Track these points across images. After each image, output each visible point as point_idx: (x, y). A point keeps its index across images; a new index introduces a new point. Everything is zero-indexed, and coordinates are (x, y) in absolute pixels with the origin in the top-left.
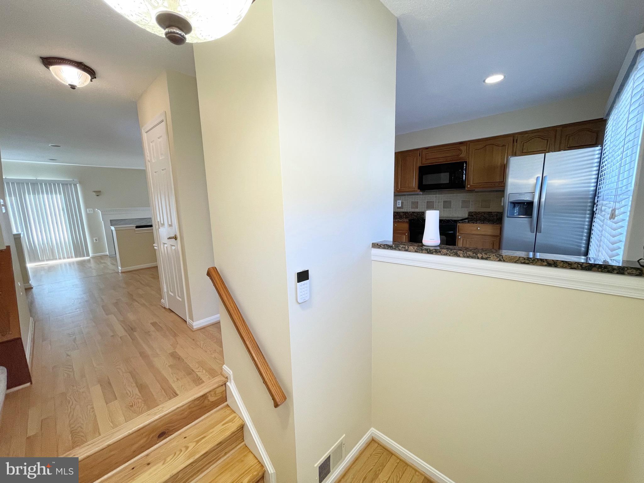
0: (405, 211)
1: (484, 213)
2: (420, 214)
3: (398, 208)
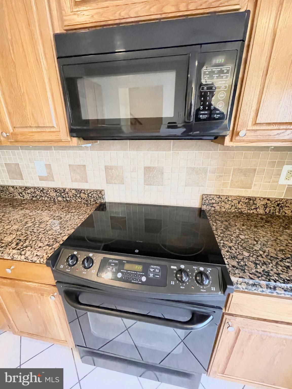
0: (61, 186)
1: (239, 199)
2: (94, 195)
3: (41, 179)
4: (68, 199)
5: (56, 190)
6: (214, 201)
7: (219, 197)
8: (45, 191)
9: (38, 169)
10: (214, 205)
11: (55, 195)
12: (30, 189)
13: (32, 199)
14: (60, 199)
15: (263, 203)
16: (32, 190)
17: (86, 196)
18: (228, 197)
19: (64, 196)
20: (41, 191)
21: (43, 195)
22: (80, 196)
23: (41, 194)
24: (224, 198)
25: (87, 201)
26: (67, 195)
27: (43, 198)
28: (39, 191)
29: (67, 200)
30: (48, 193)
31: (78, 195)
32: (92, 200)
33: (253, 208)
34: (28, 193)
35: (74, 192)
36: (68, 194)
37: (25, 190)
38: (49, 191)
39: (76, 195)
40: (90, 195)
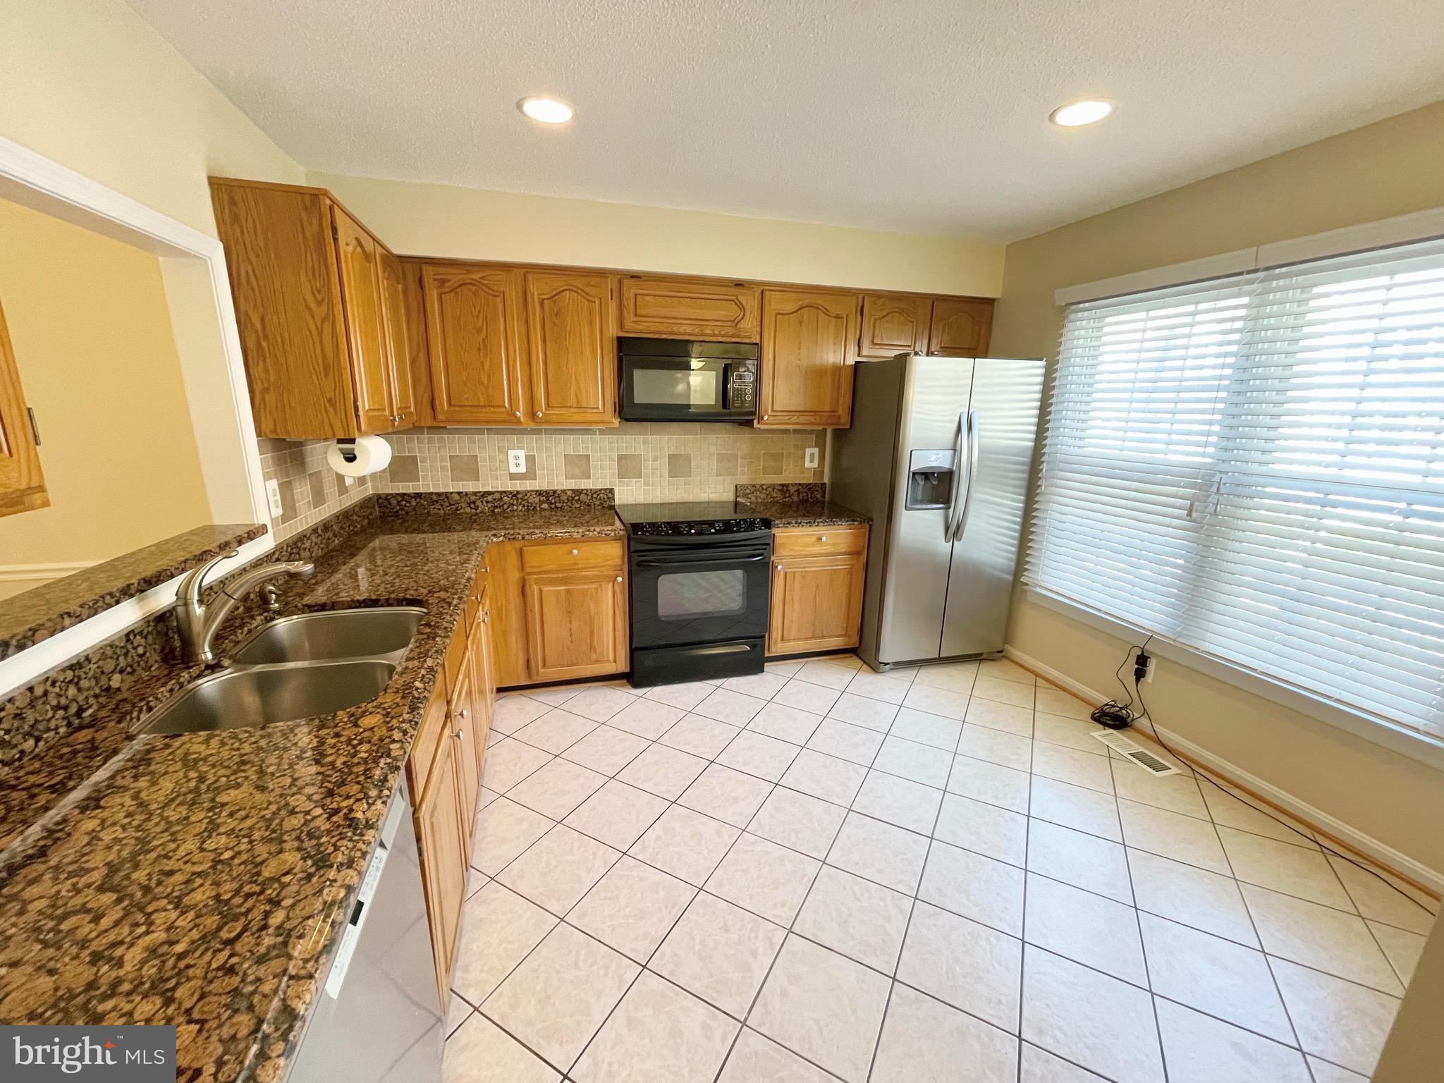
0: (545, 487)
1: (773, 487)
2: (601, 495)
3: (513, 477)
4: (559, 505)
5: (539, 493)
6: (748, 491)
7: (754, 486)
8: (520, 496)
9: (512, 462)
10: (750, 496)
11: (537, 500)
12: (493, 494)
13: (493, 511)
14: (545, 506)
15: (795, 488)
16: (497, 496)
17: (589, 497)
18: (762, 486)
19: (553, 501)
20: (515, 496)
21: (515, 503)
22: (579, 500)
23: (511, 502)
24: (758, 487)
25: (589, 505)
26: (557, 499)
27: (515, 508)
28: (510, 496)
29: (557, 508)
30: (526, 497)
31: (577, 498)
32: (598, 503)
33: (787, 495)
34: (487, 502)
35: (569, 493)
36: (559, 497)
37: (482, 496)
38: (529, 494)
39: (573, 498)
40: (595, 496)
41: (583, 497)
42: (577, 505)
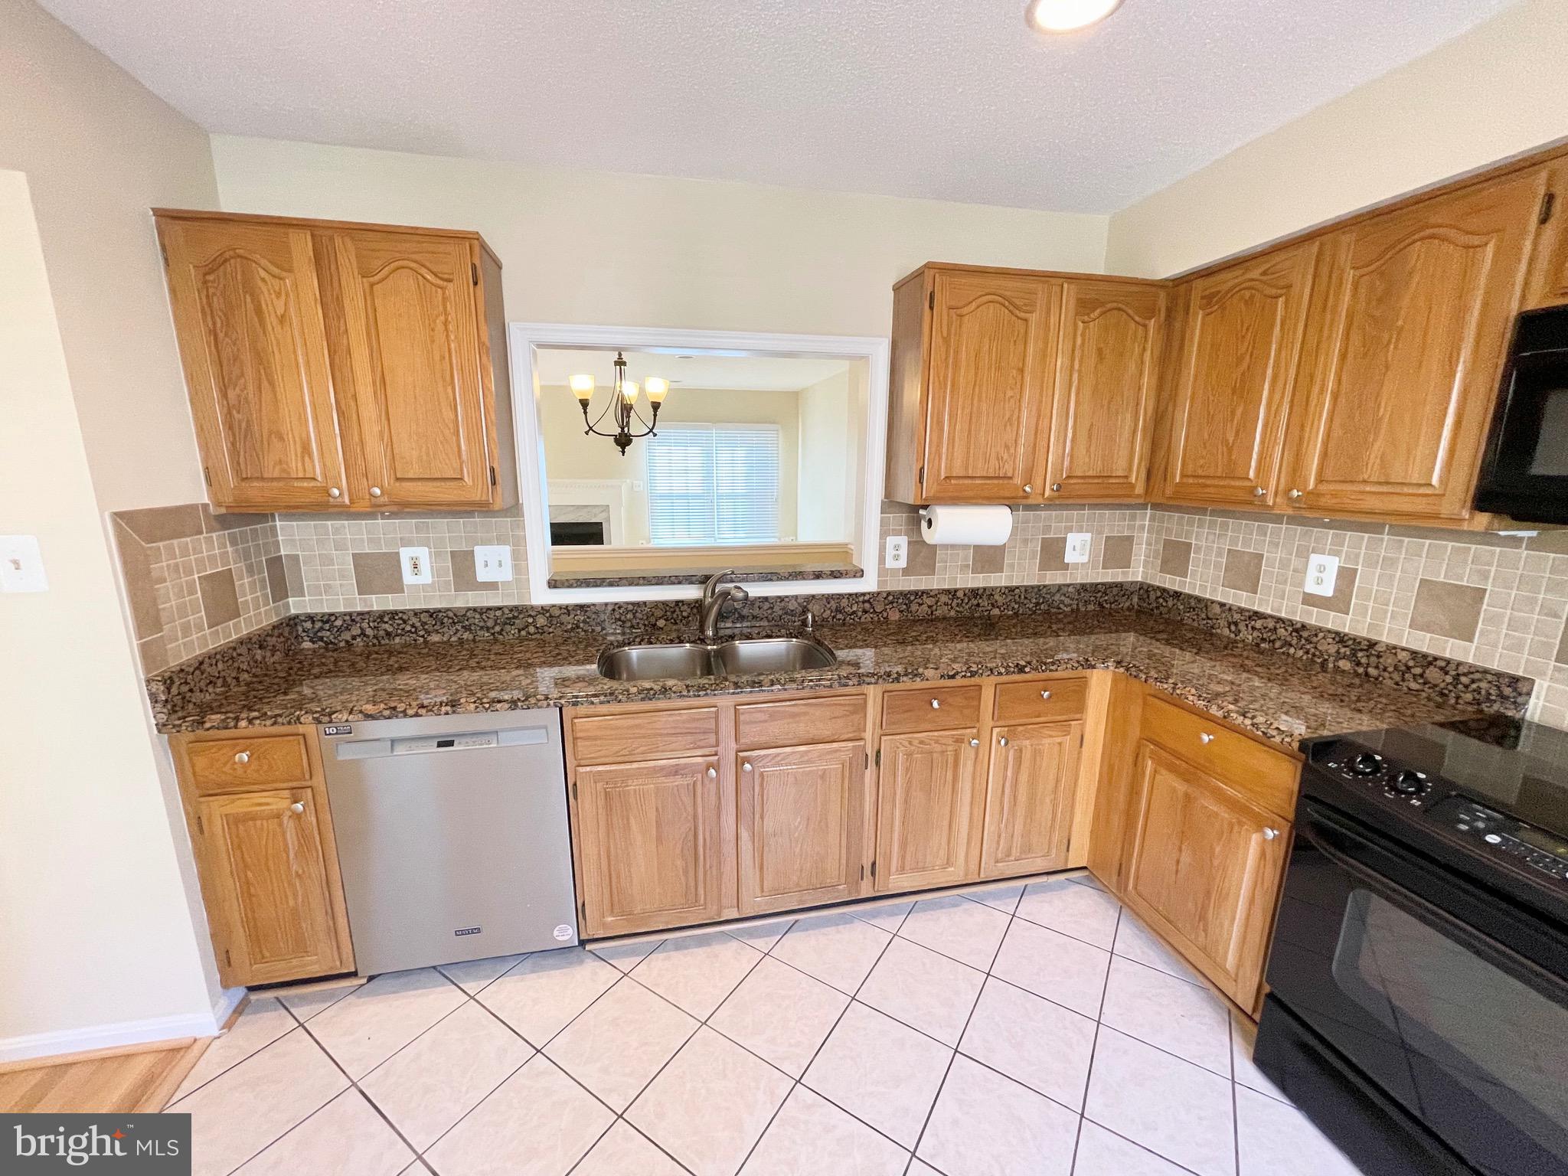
0: (1363, 632)
3: (1310, 600)
4: (1372, 671)
5: (1341, 638)
8: (1305, 634)
9: (1312, 573)
11: (1333, 649)
12: (1265, 618)
13: (1258, 645)
14: (1344, 665)
17: (1449, 679)
19: (1364, 661)
20: (1296, 631)
22: (1421, 676)
25: (1442, 694)
26: (1373, 659)
29: (1367, 674)
30: (1315, 639)
31: (1418, 671)
32: (1469, 697)
34: (1253, 628)
35: (1403, 656)
36: (1379, 656)
38: (1321, 635)
39: (1409, 668)
40: (1464, 679)
41: (1433, 674)
42: (1414, 686)
